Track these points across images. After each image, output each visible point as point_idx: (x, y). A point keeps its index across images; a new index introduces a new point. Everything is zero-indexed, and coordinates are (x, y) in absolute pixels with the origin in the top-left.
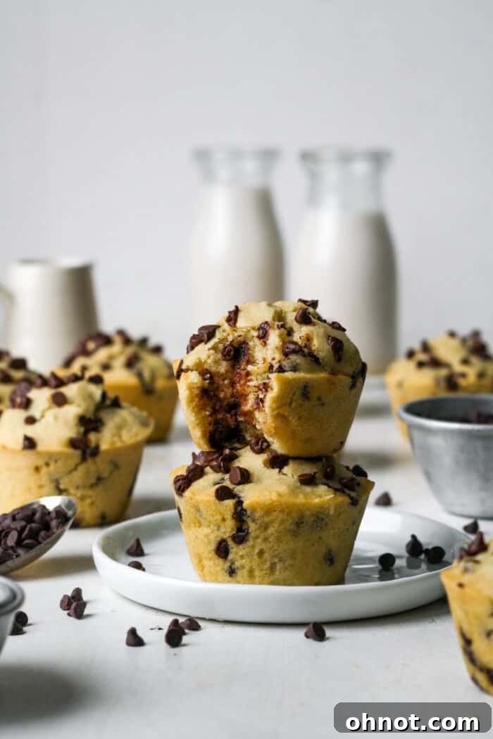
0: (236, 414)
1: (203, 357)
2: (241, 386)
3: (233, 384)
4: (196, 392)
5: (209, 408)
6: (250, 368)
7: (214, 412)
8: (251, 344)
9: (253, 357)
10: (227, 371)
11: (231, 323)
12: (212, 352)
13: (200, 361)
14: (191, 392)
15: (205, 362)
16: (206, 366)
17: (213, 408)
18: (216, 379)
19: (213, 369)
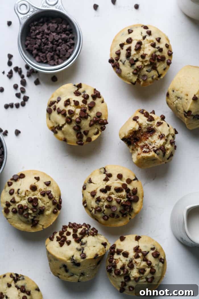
0: (135, 142)
1: (144, 124)
2: (143, 138)
3: (142, 135)
4: (134, 130)
5: (132, 135)
6: (150, 138)
7: (132, 136)
8: (156, 133)
9: (153, 136)
10: (144, 132)
11: (158, 124)
12: (147, 125)
13: (142, 124)
14: (133, 129)
15: (143, 125)
16: (142, 126)
17: (133, 135)
18: (141, 131)
19: (143, 129)
